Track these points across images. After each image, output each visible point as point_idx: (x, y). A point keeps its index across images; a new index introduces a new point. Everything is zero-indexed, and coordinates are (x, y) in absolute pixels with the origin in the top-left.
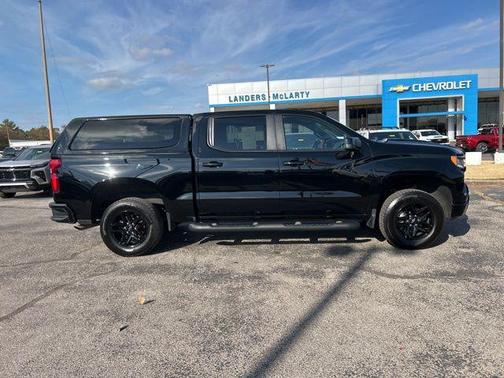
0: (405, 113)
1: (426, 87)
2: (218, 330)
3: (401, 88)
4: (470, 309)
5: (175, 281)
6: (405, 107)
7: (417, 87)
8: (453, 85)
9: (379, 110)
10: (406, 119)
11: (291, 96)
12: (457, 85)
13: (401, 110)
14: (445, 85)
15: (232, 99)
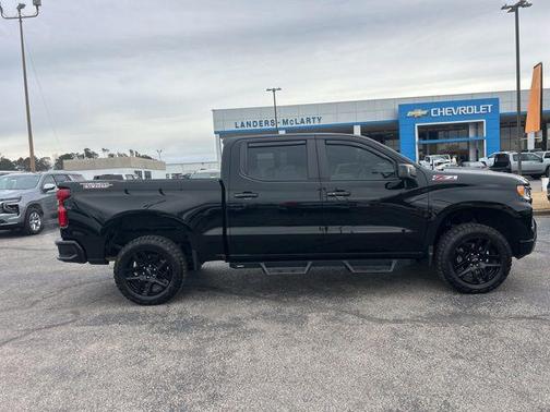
0: (425, 139)
1: (445, 111)
2: (173, 388)
3: (420, 113)
4: (455, 357)
5: (141, 332)
6: (425, 133)
7: (436, 112)
8: (474, 110)
9: (397, 137)
10: (425, 145)
11: (302, 121)
12: (478, 110)
13: (420, 137)
14: (465, 110)
15: (239, 125)
